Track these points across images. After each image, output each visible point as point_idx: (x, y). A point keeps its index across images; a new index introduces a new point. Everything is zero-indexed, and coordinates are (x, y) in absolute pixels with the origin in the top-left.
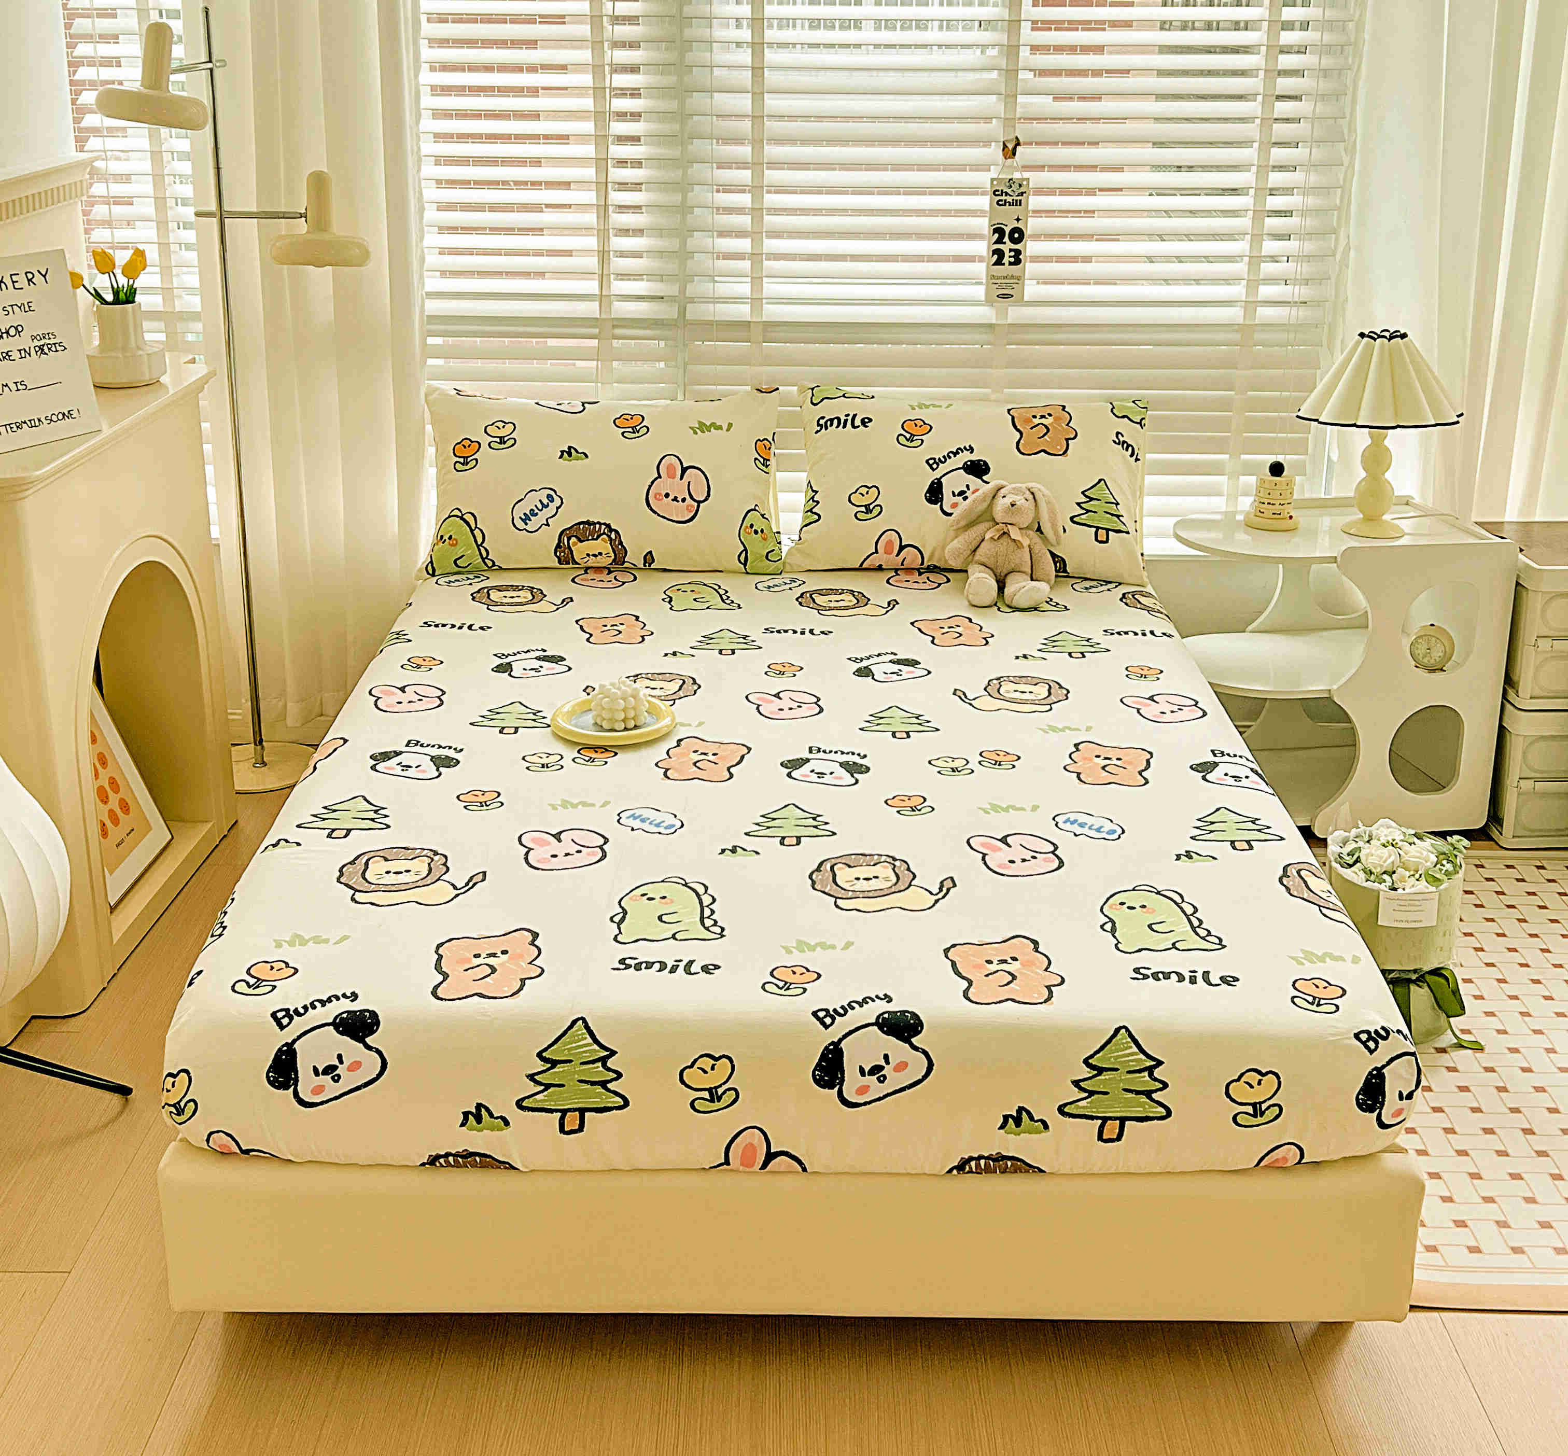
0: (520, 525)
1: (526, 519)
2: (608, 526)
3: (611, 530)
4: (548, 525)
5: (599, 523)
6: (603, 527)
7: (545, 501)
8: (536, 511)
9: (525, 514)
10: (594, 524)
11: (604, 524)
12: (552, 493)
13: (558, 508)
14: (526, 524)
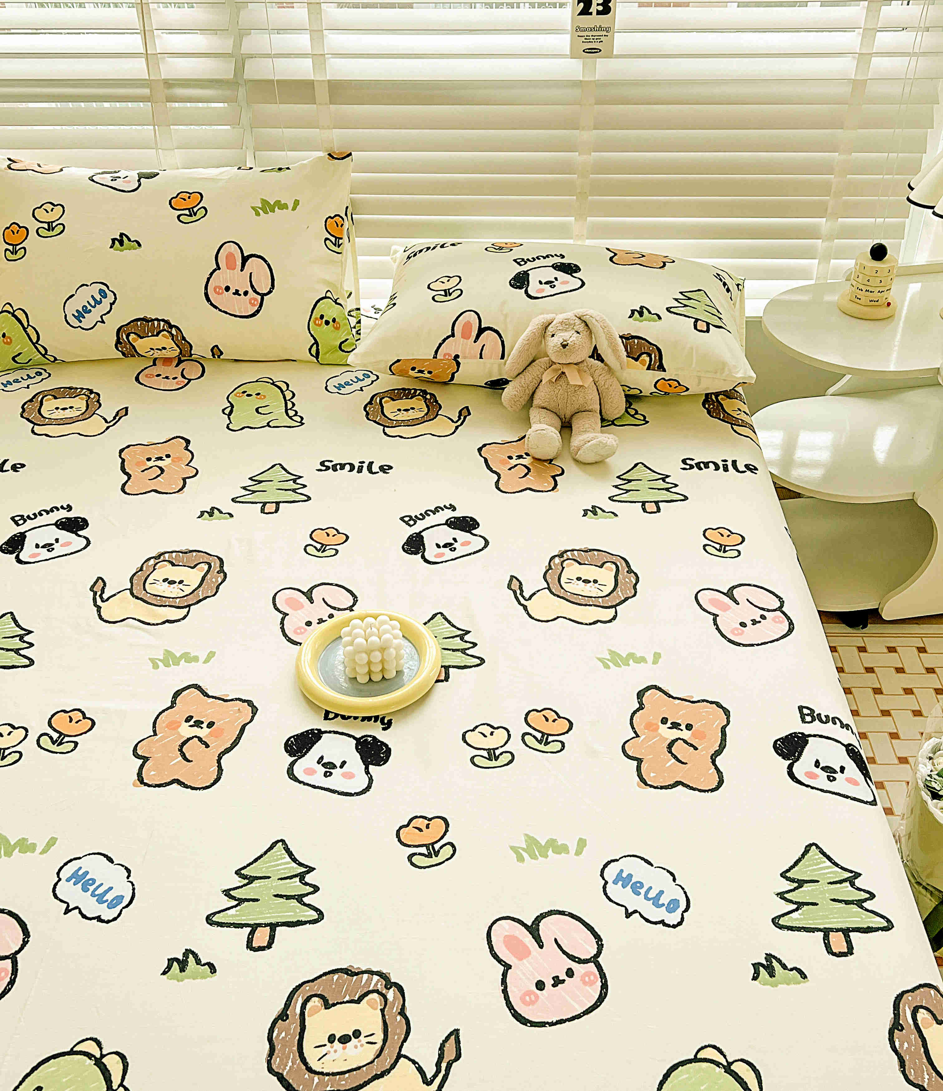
0: (75, 323)
1: (79, 316)
2: (167, 322)
3: (171, 326)
4: (103, 322)
5: (157, 319)
6: (162, 323)
7: (98, 297)
8: (89, 307)
9: (77, 311)
10: (153, 320)
11: (163, 320)
12: (104, 288)
13: (112, 304)
14: (80, 322)
